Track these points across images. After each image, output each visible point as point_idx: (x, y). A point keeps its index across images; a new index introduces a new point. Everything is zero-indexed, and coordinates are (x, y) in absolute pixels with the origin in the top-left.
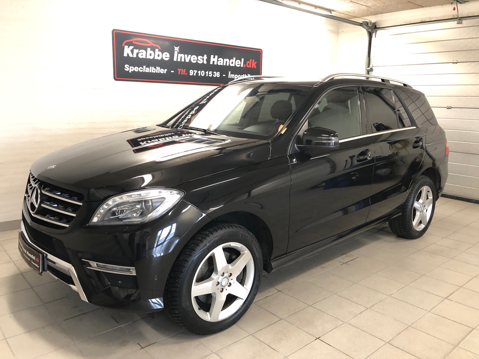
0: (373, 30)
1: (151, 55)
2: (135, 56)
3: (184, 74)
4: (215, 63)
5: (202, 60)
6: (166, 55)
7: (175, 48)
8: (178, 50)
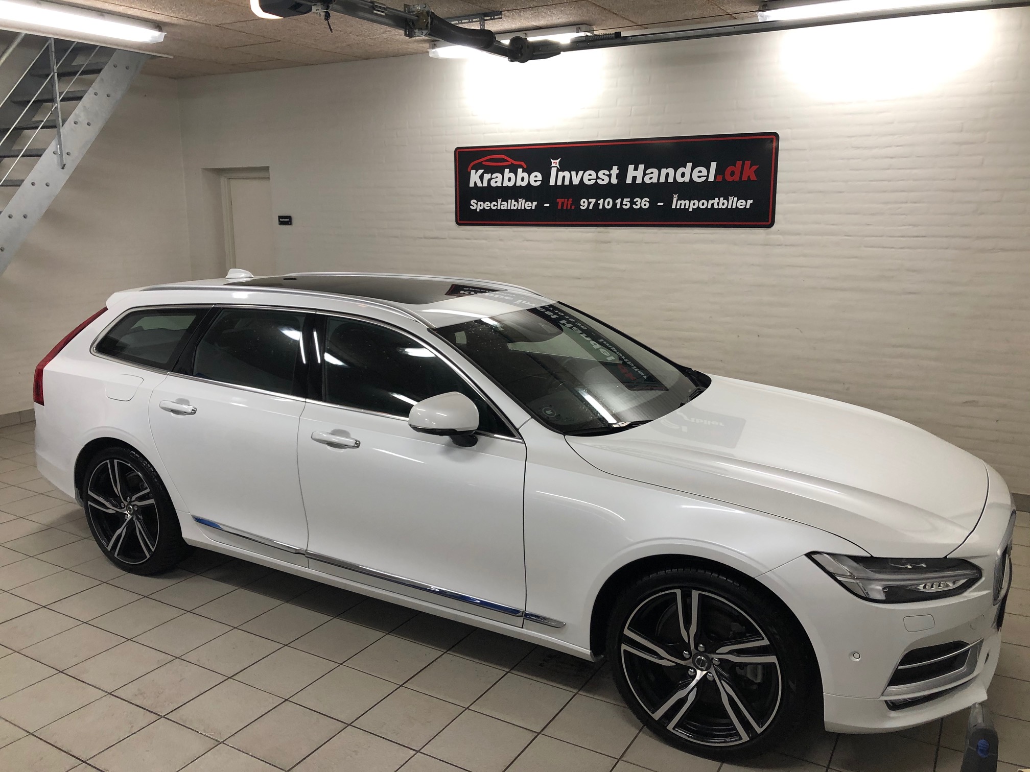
1: (509, 179)
2: (485, 184)
3: (569, 208)
4: (639, 181)
5: (608, 177)
6: (536, 176)
7: (553, 161)
8: (558, 165)
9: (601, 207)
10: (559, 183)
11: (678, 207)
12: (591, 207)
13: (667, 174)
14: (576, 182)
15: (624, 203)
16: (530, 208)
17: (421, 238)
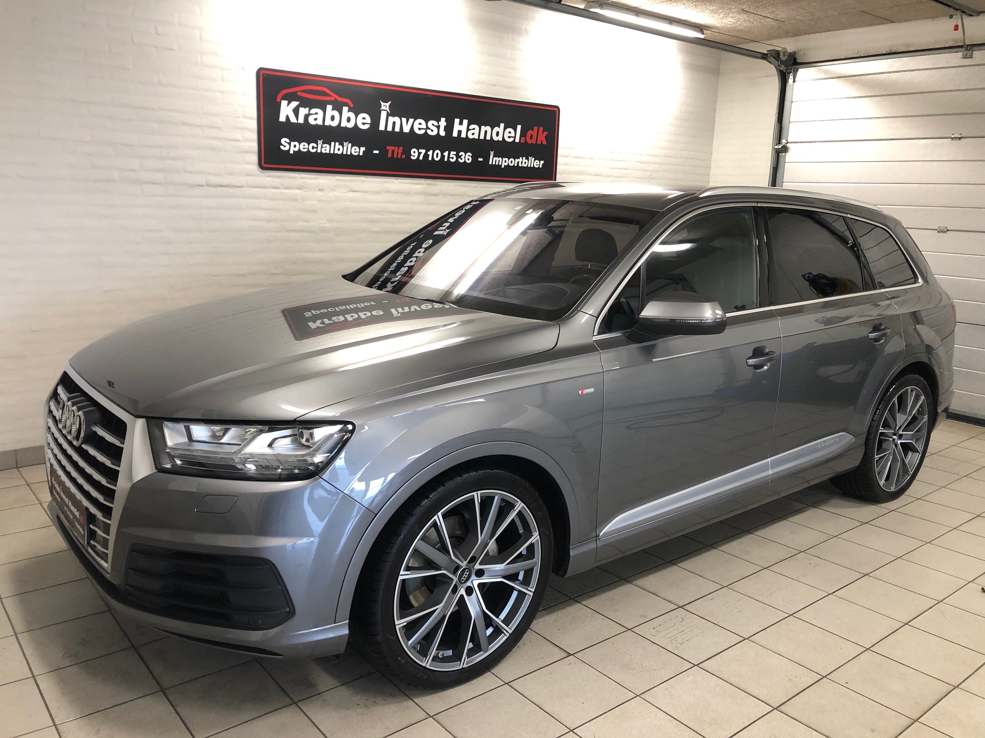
0: (789, 68)
1: (333, 118)
2: (301, 120)
3: (399, 157)
4: (463, 135)
5: (436, 128)
6: (364, 118)
7: (382, 104)
8: (388, 109)
9: (430, 159)
10: (390, 129)
11: (494, 163)
12: (421, 158)
13: (486, 132)
14: (406, 129)
15: (451, 156)
16: (357, 154)
17: (203, 186)
